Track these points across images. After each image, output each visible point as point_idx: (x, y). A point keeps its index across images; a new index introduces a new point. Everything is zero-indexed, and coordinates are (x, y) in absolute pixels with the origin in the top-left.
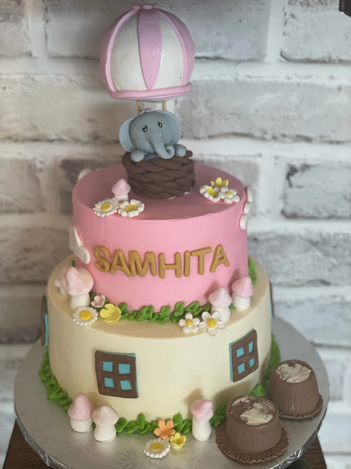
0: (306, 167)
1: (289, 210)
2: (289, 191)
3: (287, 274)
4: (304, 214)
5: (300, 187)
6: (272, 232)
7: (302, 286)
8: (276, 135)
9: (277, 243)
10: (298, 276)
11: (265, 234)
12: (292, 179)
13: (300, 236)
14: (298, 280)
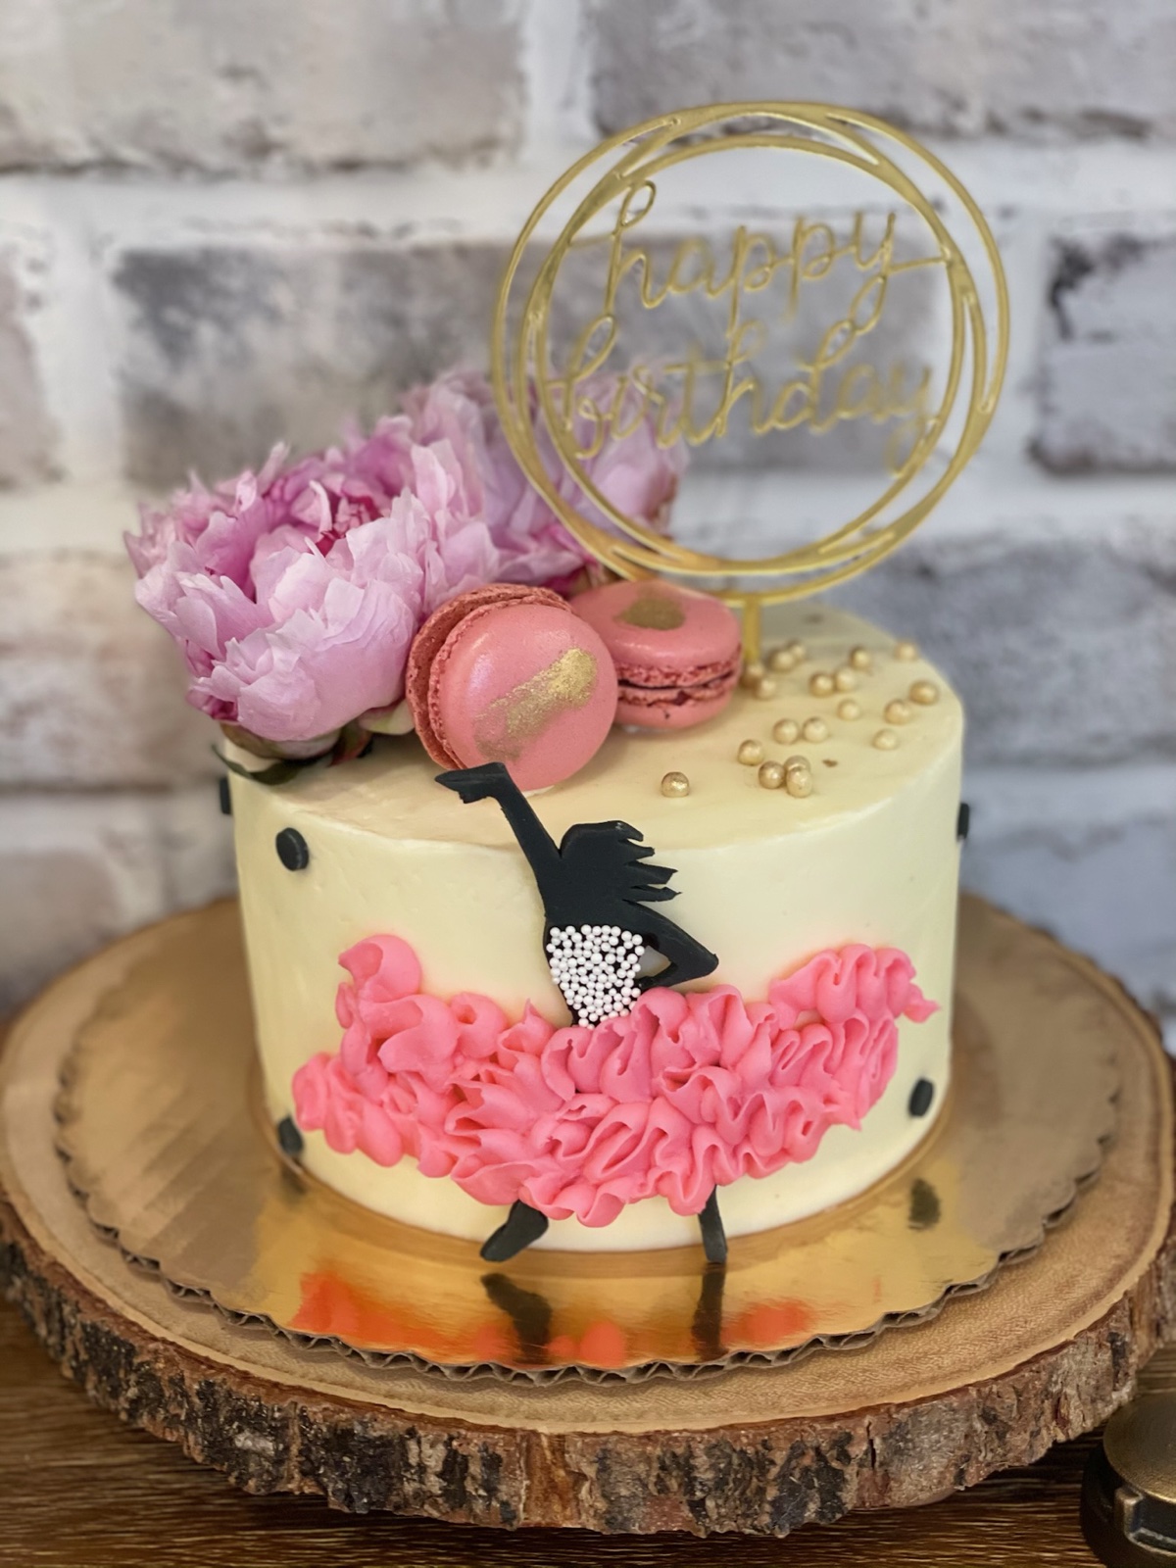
0: (1126, 250)
1: (1059, 441)
2: (1061, 355)
3: (1057, 712)
4: (1123, 454)
5: (1102, 337)
6: (992, 538)
7: (1116, 760)
8: (1004, 113)
9: (1012, 583)
10: (1105, 723)
11: (965, 545)
12: (1072, 302)
13: (1107, 551)
14: (1101, 738)
